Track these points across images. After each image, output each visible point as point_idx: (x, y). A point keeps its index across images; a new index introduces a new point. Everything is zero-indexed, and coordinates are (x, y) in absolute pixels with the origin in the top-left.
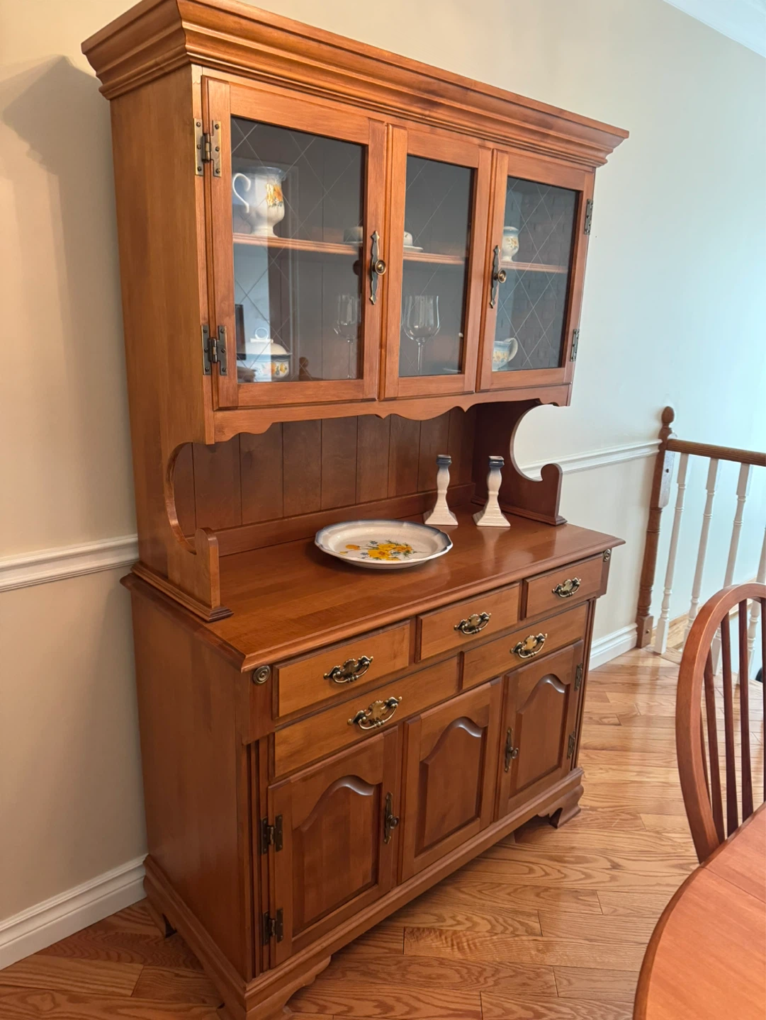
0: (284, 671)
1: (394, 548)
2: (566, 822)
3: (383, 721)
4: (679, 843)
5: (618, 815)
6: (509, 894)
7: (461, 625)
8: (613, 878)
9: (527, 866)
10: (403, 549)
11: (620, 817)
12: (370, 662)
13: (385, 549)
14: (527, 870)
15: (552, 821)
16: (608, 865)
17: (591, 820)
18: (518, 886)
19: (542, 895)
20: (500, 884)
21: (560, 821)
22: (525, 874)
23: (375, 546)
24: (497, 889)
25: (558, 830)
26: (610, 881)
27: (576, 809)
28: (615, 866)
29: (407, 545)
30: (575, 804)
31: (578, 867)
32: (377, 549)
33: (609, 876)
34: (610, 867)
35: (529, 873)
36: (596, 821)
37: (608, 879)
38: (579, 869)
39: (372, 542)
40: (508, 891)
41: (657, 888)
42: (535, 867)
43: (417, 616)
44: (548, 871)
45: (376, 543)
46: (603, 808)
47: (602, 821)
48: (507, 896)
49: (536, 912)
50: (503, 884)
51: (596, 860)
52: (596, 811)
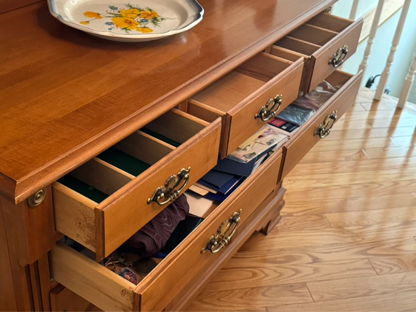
1: (139, 15)
2: (272, 229)
4: (357, 234)
5: (309, 217)
6: (241, 298)
8: (316, 270)
9: (251, 271)
10: (149, 15)
11: (310, 219)
14: (251, 275)
15: (264, 232)
16: (310, 260)
17: (291, 224)
18: (247, 290)
19: (266, 294)
20: (233, 290)
21: (269, 229)
22: (250, 278)
23: (116, 12)
24: (231, 295)
25: (268, 237)
26: (314, 273)
27: (279, 217)
28: (316, 260)
30: (279, 214)
31: (287, 265)
32: (121, 16)
33: (312, 269)
34: (311, 261)
35: (253, 277)
36: (294, 225)
37: (312, 272)
38: (289, 267)
39: (112, 8)
40: (240, 295)
41: (347, 273)
42: (256, 271)
44: (267, 273)
45: (116, 8)
46: (297, 213)
47: (297, 224)
48: (241, 300)
49: (265, 309)
50: (235, 290)
51: (300, 257)
52: (292, 216)
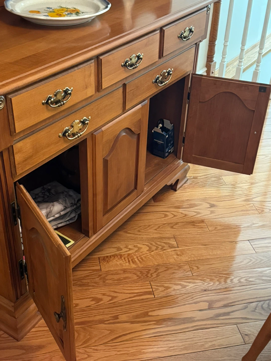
0: (15, 99)
1: (66, 11)
2: (180, 187)
3: (81, 133)
4: (245, 188)
5: (209, 179)
6: (156, 230)
7: (126, 63)
8: (212, 212)
9: (163, 214)
10: (73, 11)
11: (211, 180)
12: (72, 91)
13: (60, 12)
14: (163, 216)
15: (173, 187)
16: (208, 206)
17: (195, 184)
18: (160, 225)
19: (174, 227)
20: (150, 225)
21: (178, 187)
22: (163, 218)
23: (51, 10)
24: (148, 228)
25: (177, 192)
26: (211, 214)
27: (186, 179)
28: (212, 206)
29: (75, 8)
30: (185, 177)
31: (192, 209)
32: (54, 12)
33: (209, 211)
34: (209, 207)
35: (165, 217)
36: (198, 184)
37: (210, 213)
38: (193, 210)
39: (48, 8)
40: (155, 228)
41: (236, 213)
42: (167, 213)
43: (97, 58)
44: (175, 214)
45: (51, 8)
46: (200, 176)
47: (201, 183)
48: (155, 231)
49: (173, 236)
50: (151, 225)
51: (201, 204)
52: (197, 179)
